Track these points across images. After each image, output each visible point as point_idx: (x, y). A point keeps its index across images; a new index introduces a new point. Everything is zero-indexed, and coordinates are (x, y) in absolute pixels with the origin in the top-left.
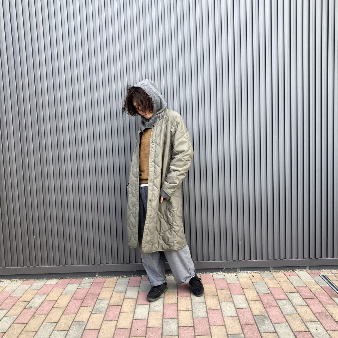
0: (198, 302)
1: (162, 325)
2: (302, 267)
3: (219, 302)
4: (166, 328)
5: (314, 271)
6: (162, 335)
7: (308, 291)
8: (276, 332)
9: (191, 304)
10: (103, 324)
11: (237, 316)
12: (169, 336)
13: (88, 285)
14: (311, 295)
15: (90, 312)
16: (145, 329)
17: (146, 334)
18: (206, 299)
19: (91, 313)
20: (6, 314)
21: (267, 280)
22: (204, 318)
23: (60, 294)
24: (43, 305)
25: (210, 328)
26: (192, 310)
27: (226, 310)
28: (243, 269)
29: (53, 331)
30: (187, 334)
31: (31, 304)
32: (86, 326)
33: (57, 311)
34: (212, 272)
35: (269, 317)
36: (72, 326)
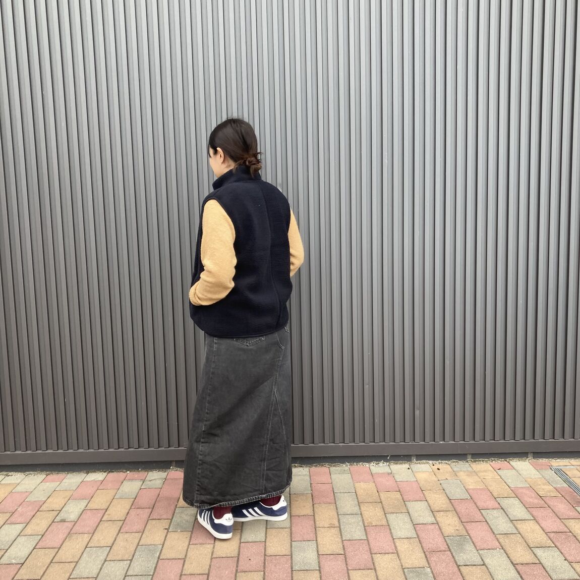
0: (348, 513)
1: (291, 551)
2: (521, 454)
3: (385, 514)
4: (297, 557)
5: (541, 461)
6: (292, 568)
7: (534, 494)
8: (484, 564)
9: (336, 516)
10: (189, 550)
11: (416, 537)
12: (304, 570)
13: (158, 483)
14: (540, 502)
15: (166, 529)
16: (263, 559)
17: (264, 568)
18: (362, 508)
19: (168, 532)
20: (21, 532)
21: (462, 475)
22: (361, 541)
23: (112, 498)
24: (83, 516)
25: (372, 557)
26: (340, 527)
27: (397, 528)
28: (421, 457)
29: (105, 561)
30: (333, 567)
31: (62, 515)
32: (160, 554)
33: (109, 528)
34: (369, 462)
35: (472, 539)
36: (137, 553)
